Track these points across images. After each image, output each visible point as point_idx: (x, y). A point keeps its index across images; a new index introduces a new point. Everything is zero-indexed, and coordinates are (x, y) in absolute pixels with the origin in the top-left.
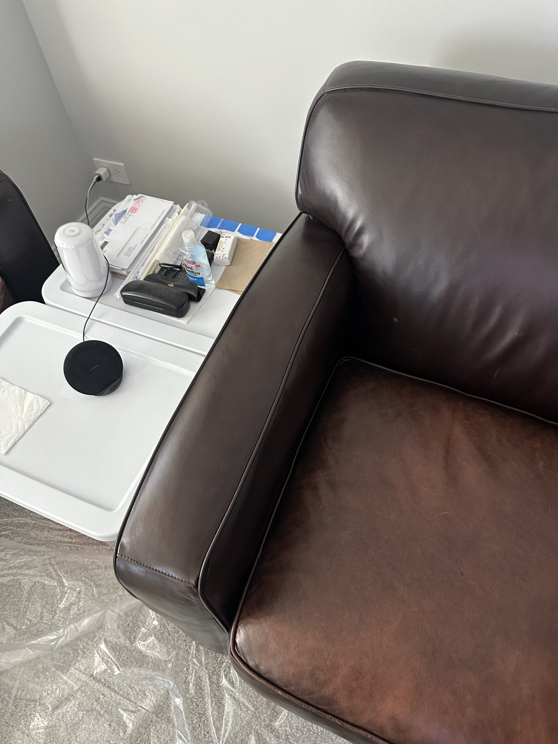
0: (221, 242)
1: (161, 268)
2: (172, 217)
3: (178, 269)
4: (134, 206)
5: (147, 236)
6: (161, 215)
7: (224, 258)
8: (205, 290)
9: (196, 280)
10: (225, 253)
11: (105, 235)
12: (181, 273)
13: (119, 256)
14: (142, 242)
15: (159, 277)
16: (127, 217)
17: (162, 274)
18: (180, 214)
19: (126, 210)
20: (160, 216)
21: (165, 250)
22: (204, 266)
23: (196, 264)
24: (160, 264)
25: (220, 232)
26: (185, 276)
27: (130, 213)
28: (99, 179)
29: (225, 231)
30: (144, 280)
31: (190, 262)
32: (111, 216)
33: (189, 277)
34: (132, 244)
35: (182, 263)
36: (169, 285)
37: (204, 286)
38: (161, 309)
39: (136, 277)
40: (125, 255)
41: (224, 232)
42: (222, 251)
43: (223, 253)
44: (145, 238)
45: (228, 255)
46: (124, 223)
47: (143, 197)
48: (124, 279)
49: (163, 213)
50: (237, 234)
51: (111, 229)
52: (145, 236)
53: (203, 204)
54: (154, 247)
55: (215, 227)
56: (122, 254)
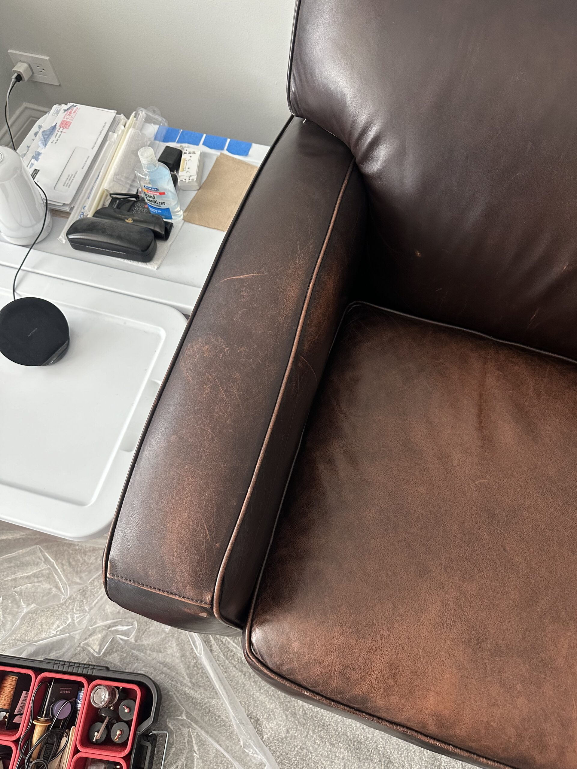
0: (185, 159)
1: (111, 198)
2: (116, 132)
3: (134, 199)
4: (65, 119)
5: (89, 159)
6: (103, 129)
7: (191, 180)
8: (172, 224)
9: (160, 211)
10: (191, 175)
11: (33, 161)
12: (138, 204)
13: (56, 188)
14: (84, 166)
15: (111, 212)
16: (58, 135)
17: (115, 207)
18: (127, 126)
19: (56, 125)
20: (101, 131)
21: (114, 176)
22: (170, 194)
23: (159, 192)
24: (111, 195)
25: (181, 146)
26: (144, 208)
27: (61, 129)
28: (19, 78)
29: (186, 145)
30: (93, 216)
31: (151, 190)
32: (36, 134)
33: (151, 209)
34: (70, 171)
35: (138, 190)
36: (126, 220)
37: (171, 218)
38: (122, 253)
39: (83, 214)
40: (64, 186)
41: (185, 147)
42: (187, 172)
43: (188, 174)
44: (86, 161)
45: (196, 177)
46: (56, 143)
47: (75, 106)
48: (68, 218)
49: (104, 127)
50: (201, 148)
51: (40, 152)
52: (86, 159)
53: (154, 112)
54: (100, 173)
55: (174, 141)
56: (60, 185)
